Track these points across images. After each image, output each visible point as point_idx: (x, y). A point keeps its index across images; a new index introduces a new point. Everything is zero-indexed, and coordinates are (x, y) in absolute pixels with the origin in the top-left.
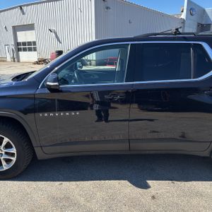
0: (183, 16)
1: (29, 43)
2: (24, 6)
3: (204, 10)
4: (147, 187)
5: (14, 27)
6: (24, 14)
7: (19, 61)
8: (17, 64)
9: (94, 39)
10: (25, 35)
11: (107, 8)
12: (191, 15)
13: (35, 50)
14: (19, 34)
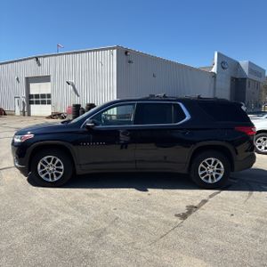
0: (214, 70)
1: (43, 96)
2: (41, 57)
3: (238, 63)
4: (147, 191)
5: (27, 78)
7: (29, 115)
8: (26, 118)
9: (115, 99)
10: (40, 87)
11: (130, 62)
12: (223, 68)
13: (49, 103)
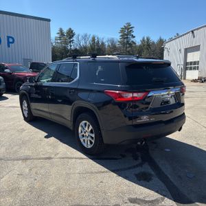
2: (195, 30)
5: (185, 49)
6: (194, 37)
7: (185, 78)
10: (193, 55)
13: (198, 69)
14: (189, 54)
